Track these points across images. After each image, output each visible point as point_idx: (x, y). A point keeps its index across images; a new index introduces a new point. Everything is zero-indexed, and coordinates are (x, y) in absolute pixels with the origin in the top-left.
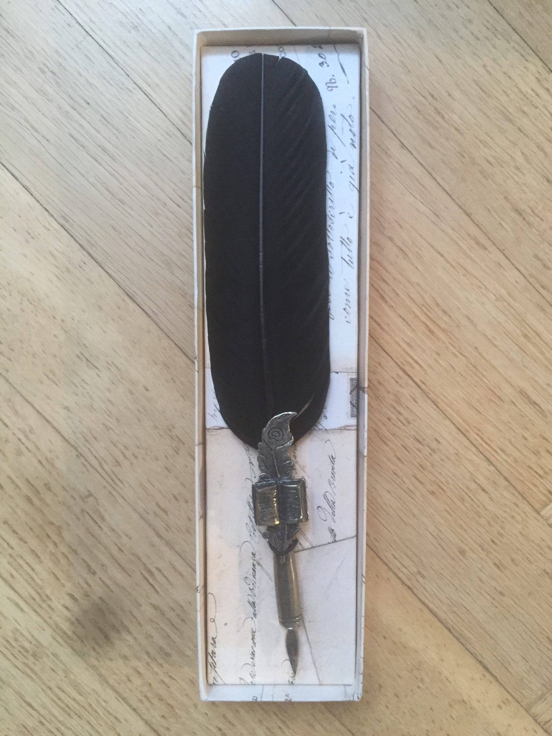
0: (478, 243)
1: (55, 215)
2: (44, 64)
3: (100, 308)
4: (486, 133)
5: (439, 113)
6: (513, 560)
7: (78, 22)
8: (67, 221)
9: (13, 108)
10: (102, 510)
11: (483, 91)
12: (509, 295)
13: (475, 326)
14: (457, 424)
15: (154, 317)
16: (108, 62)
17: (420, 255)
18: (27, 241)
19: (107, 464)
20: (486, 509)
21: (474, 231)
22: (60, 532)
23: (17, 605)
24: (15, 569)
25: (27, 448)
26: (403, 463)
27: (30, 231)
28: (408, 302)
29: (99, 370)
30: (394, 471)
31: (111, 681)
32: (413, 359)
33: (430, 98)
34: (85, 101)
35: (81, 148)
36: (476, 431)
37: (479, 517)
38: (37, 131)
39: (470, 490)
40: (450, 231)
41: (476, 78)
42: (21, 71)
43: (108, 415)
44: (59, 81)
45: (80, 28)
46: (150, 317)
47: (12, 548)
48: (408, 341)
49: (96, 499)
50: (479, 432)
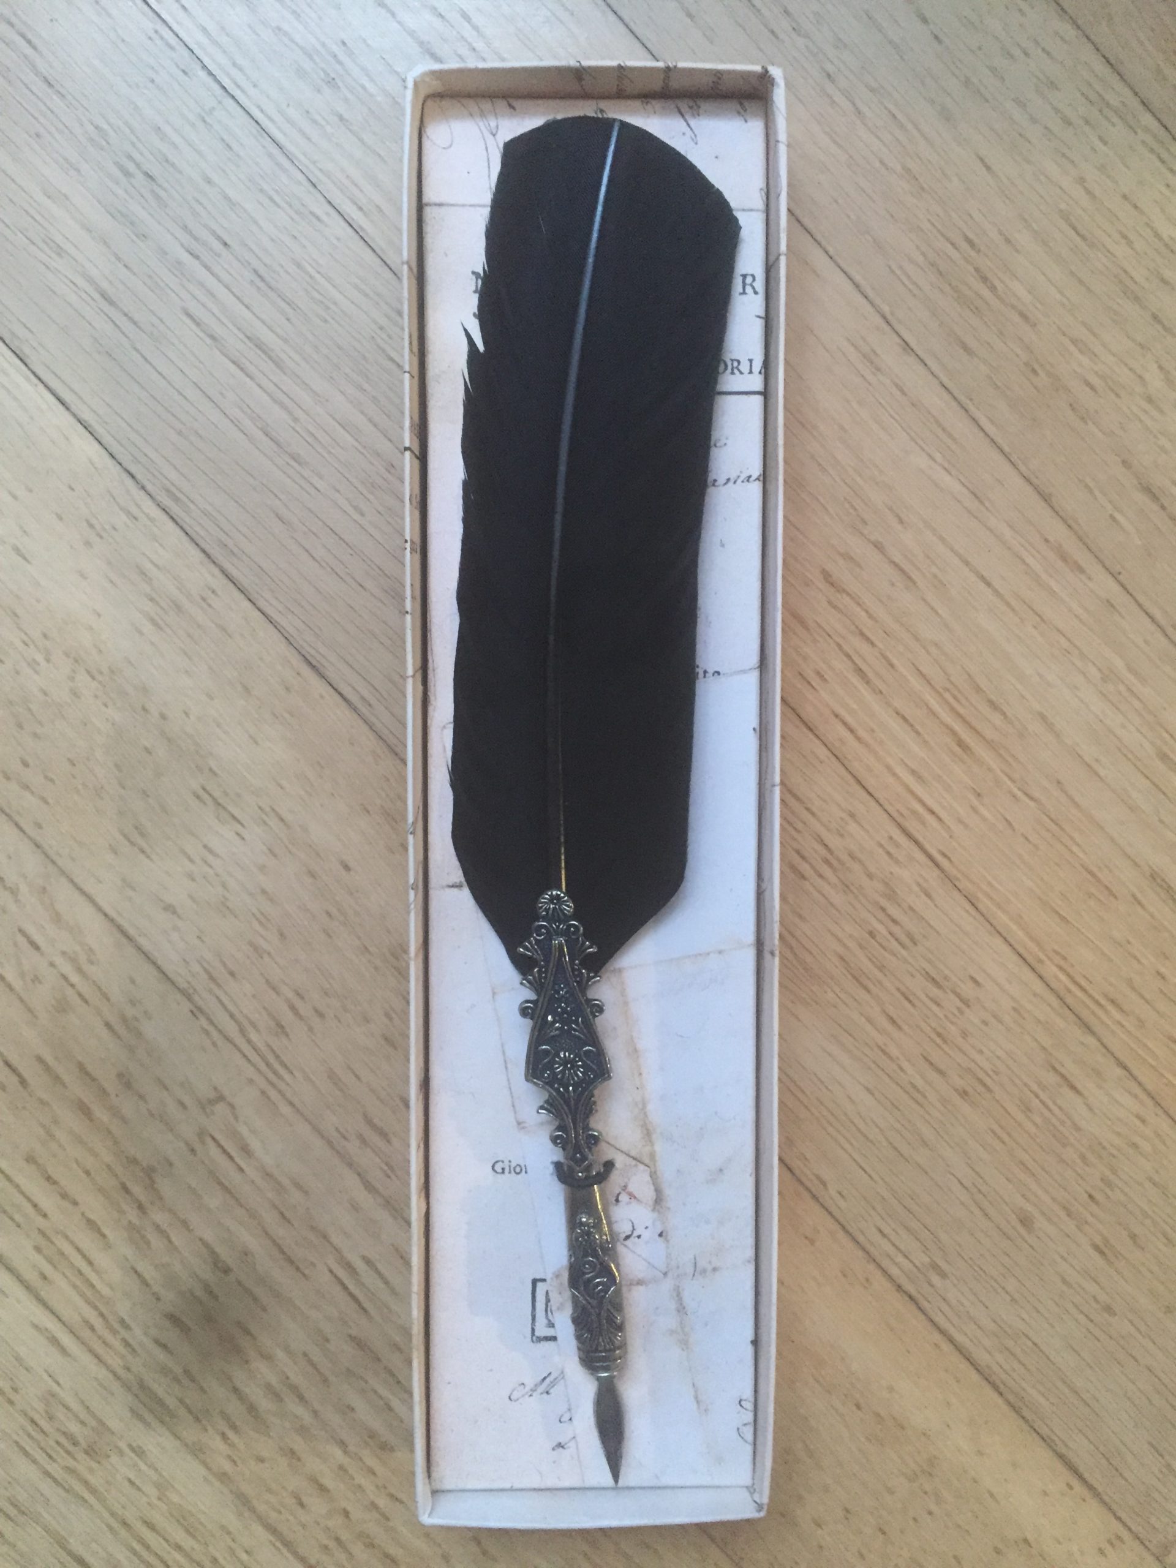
0: (1064, 558)
1: (149, 487)
2: (130, 158)
3: (247, 689)
4: (1084, 324)
5: (984, 279)
6: (1133, 1237)
7: (204, 67)
8: (177, 500)
9: (60, 251)
10: (244, 1131)
11: (1078, 233)
12: (1130, 669)
13: (1057, 735)
14: (1017, 946)
15: (364, 710)
16: (270, 156)
17: (941, 582)
18: (88, 544)
19: (258, 1031)
20: (1078, 1129)
21: (1058, 532)
22: (153, 1182)
23: (54, 1341)
24: (50, 1261)
25: (80, 995)
26: (900, 1028)
27: (94, 521)
28: (915, 683)
29: (242, 825)
30: (883, 1047)
31: (261, 1508)
32: (924, 804)
33: (964, 245)
34: (219, 238)
35: (209, 341)
36: (1058, 960)
37: (1064, 1145)
38: (111, 303)
39: (1044, 1088)
40: (1008, 533)
41: (1063, 206)
42: (78, 170)
43: (260, 923)
44: (162, 193)
45: (209, 80)
46: (355, 709)
47: (45, 1216)
48: (913, 767)
49: (232, 1106)
50: (1062, 963)
